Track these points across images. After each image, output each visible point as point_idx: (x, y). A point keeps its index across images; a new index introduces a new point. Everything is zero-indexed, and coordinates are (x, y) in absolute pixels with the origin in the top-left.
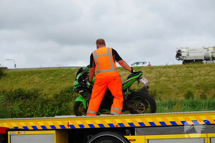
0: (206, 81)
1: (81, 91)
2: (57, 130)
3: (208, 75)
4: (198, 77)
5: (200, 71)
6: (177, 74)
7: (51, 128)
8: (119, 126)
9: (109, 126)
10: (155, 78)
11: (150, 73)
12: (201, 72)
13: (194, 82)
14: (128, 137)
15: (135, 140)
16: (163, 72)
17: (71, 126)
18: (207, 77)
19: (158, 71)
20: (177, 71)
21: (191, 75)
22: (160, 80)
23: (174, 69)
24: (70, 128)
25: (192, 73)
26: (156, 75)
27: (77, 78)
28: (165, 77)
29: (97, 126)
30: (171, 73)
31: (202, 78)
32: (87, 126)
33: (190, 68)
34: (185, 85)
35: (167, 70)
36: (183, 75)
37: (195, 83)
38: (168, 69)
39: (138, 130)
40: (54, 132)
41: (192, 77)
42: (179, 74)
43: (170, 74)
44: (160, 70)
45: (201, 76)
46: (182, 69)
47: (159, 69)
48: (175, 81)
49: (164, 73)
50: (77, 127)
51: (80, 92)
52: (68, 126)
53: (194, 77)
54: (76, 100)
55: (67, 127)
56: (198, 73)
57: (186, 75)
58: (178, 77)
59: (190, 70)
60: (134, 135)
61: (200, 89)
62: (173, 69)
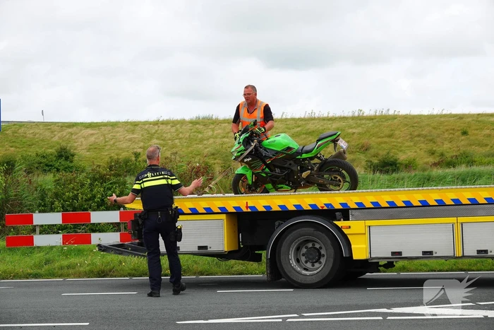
0: (224, 146)
1: (248, 160)
2: (228, 214)
3: (227, 137)
4: (211, 140)
5: (213, 130)
6: (178, 135)
7: (220, 211)
8: (325, 208)
9: (310, 208)
10: (142, 141)
11: (133, 132)
12: (216, 132)
13: (206, 148)
14: (340, 224)
15: (350, 227)
16: (154, 131)
17: (250, 207)
18: (225, 140)
19: (146, 130)
20: (177, 130)
21: (200, 136)
22: (150, 143)
23: (172, 126)
24: (249, 210)
25: (200, 132)
26: (142, 135)
27: (241, 141)
28: (158, 138)
29: (291, 208)
30: (167, 133)
31: (218, 141)
32: (275, 208)
33: (197, 126)
34: (191, 152)
35: (160, 128)
36: (187, 136)
37: (208, 149)
38: (162, 127)
39: (353, 213)
40: (224, 217)
41: (201, 140)
42: (181, 135)
43: (165, 135)
44: (149, 127)
45: (216, 137)
46: (184, 127)
47: (147, 127)
48: (174, 146)
49: (155, 133)
50: (261, 209)
51: (245, 160)
52: (247, 207)
53: (205, 140)
54: (236, 172)
55: (245, 210)
56: (210, 133)
57: (191, 137)
58: (180, 139)
59: (197, 129)
60: (349, 220)
61: (215, 159)
62: (169, 127)
